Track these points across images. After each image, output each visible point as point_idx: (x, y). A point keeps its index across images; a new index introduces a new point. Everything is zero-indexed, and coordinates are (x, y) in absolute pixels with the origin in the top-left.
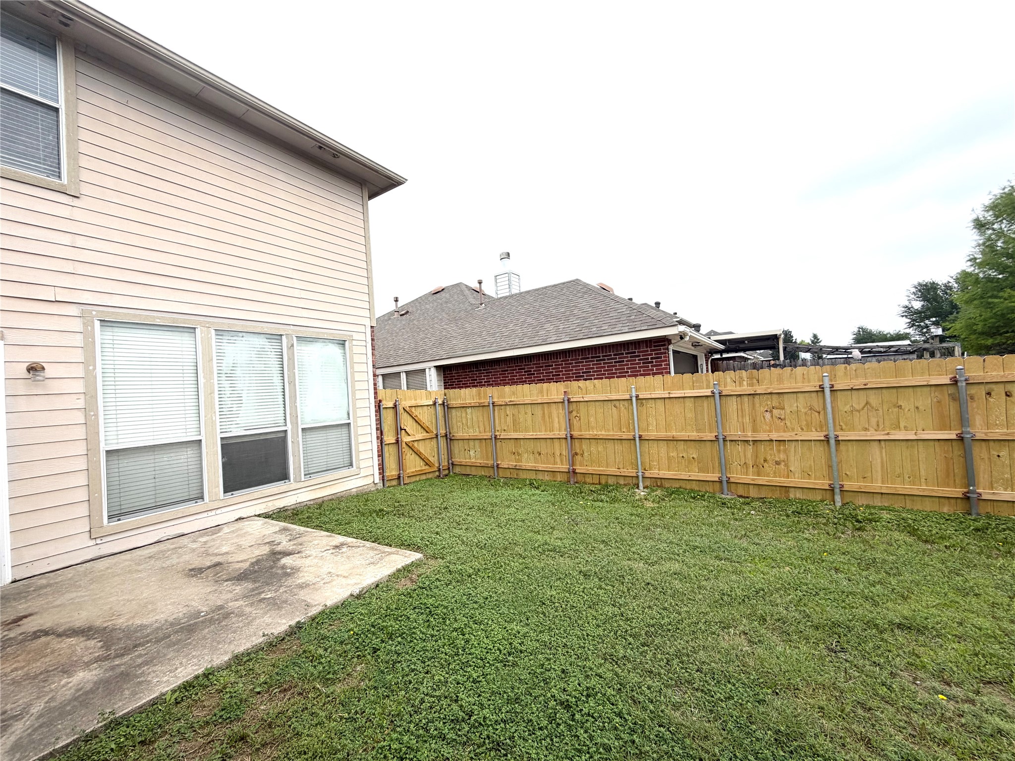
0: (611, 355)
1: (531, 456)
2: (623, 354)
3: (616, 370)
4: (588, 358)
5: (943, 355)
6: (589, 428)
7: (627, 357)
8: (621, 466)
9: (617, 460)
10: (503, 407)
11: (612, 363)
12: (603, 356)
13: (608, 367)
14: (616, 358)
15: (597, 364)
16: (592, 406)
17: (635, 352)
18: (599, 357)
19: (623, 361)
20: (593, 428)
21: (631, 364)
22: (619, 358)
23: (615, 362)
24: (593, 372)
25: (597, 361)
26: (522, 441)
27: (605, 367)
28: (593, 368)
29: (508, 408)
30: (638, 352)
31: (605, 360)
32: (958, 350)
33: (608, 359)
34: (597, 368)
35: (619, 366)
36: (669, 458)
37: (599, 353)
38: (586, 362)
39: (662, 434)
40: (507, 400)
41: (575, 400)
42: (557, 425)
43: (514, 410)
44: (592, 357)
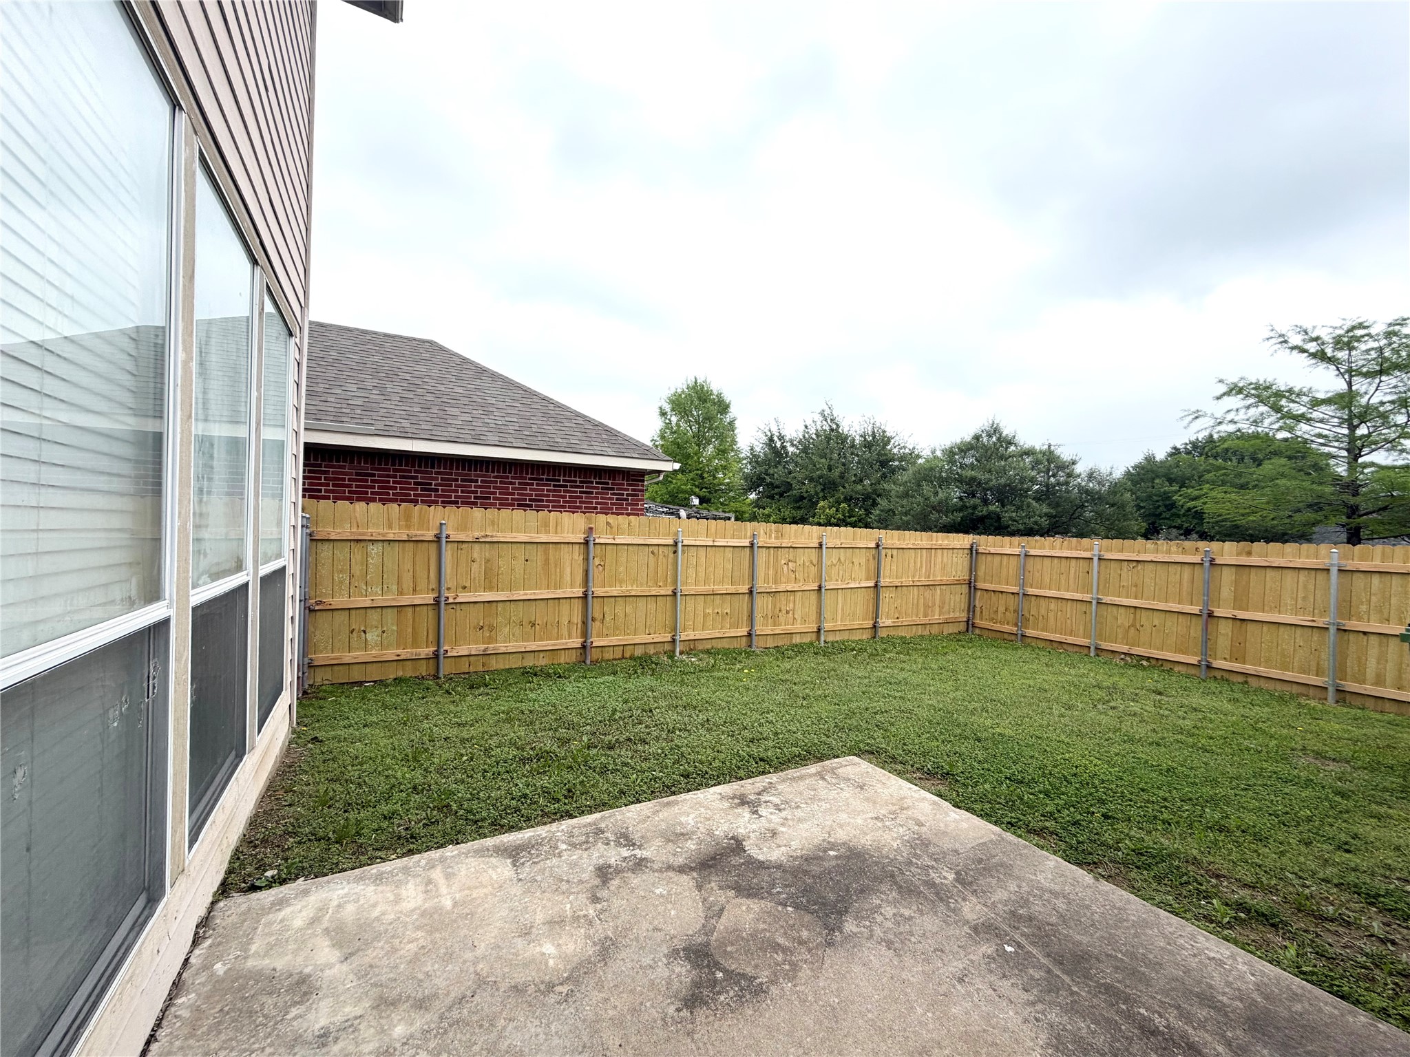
0: (576, 482)
1: (517, 631)
2: (592, 483)
3: (580, 502)
4: (542, 480)
5: (737, 519)
6: (616, 581)
7: (598, 488)
8: (652, 632)
9: (648, 623)
10: (465, 546)
11: (576, 492)
12: (564, 481)
13: (570, 497)
14: (582, 487)
15: (555, 491)
16: (624, 551)
17: (608, 484)
18: (559, 481)
19: (592, 493)
20: (621, 582)
21: (602, 498)
22: (587, 487)
23: (581, 492)
24: (547, 501)
25: (554, 486)
26: (500, 605)
27: (565, 497)
28: (548, 496)
29: (476, 546)
30: (612, 484)
31: (566, 486)
32: (733, 519)
33: (571, 487)
34: (553, 496)
35: (586, 498)
36: (705, 616)
37: (559, 476)
38: (537, 484)
39: (702, 588)
40: (477, 534)
41: (602, 541)
42: (569, 579)
43: (488, 552)
44: (547, 480)
